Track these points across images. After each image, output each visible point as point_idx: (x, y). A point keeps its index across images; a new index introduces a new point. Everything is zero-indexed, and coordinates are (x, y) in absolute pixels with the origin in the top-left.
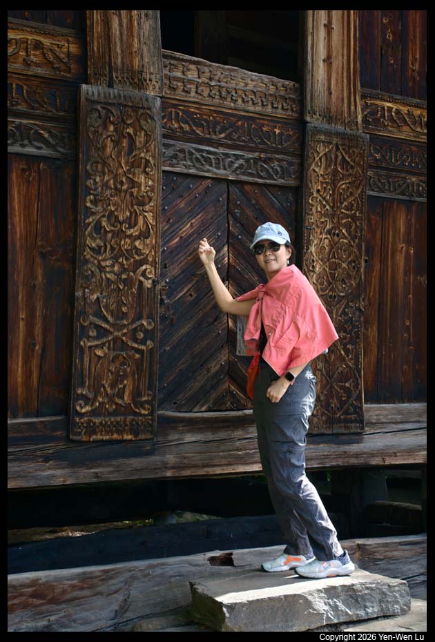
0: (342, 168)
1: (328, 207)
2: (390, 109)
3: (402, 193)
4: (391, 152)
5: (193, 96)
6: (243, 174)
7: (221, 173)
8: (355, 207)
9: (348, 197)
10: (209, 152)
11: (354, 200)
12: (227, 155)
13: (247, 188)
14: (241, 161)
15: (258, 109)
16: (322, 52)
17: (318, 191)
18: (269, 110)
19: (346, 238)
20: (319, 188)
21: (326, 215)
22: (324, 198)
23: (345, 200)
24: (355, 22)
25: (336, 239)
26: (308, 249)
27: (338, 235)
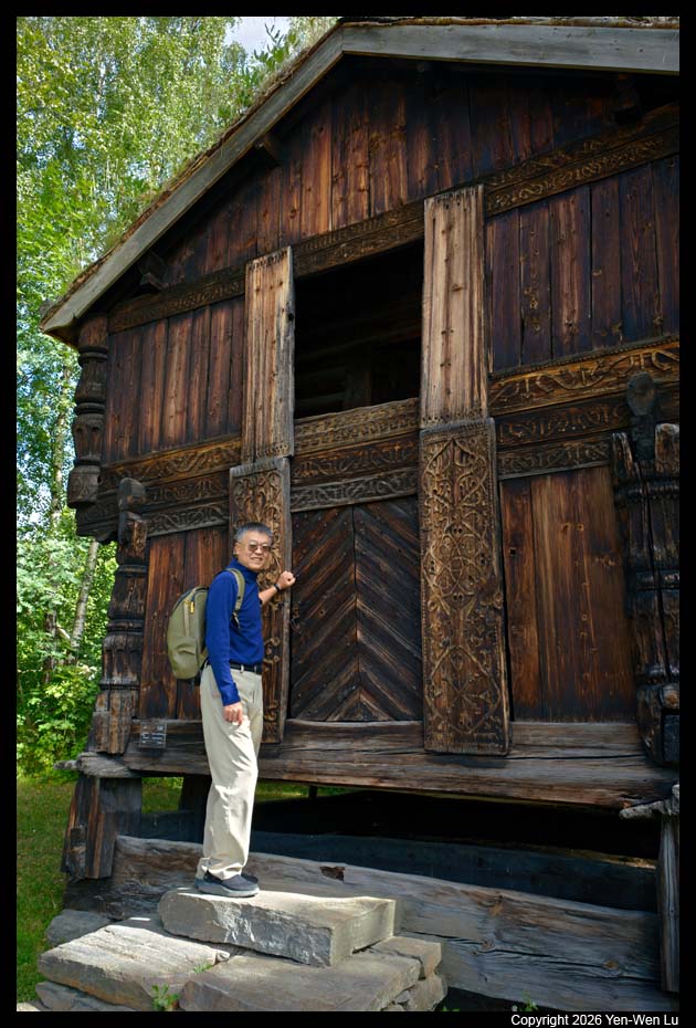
0: (461, 461)
1: (446, 505)
2: (532, 380)
3: (557, 465)
4: (538, 425)
5: (320, 446)
6: (363, 496)
7: (341, 501)
8: (480, 498)
9: (470, 488)
10: (333, 487)
11: (479, 490)
12: (349, 484)
13: (370, 507)
14: (361, 486)
15: (377, 435)
16: (438, 357)
17: (435, 491)
18: (389, 431)
19: (471, 532)
20: (436, 488)
21: (444, 513)
22: (442, 497)
23: (467, 492)
24: (479, 313)
25: (458, 535)
26: (425, 551)
27: (460, 531)
